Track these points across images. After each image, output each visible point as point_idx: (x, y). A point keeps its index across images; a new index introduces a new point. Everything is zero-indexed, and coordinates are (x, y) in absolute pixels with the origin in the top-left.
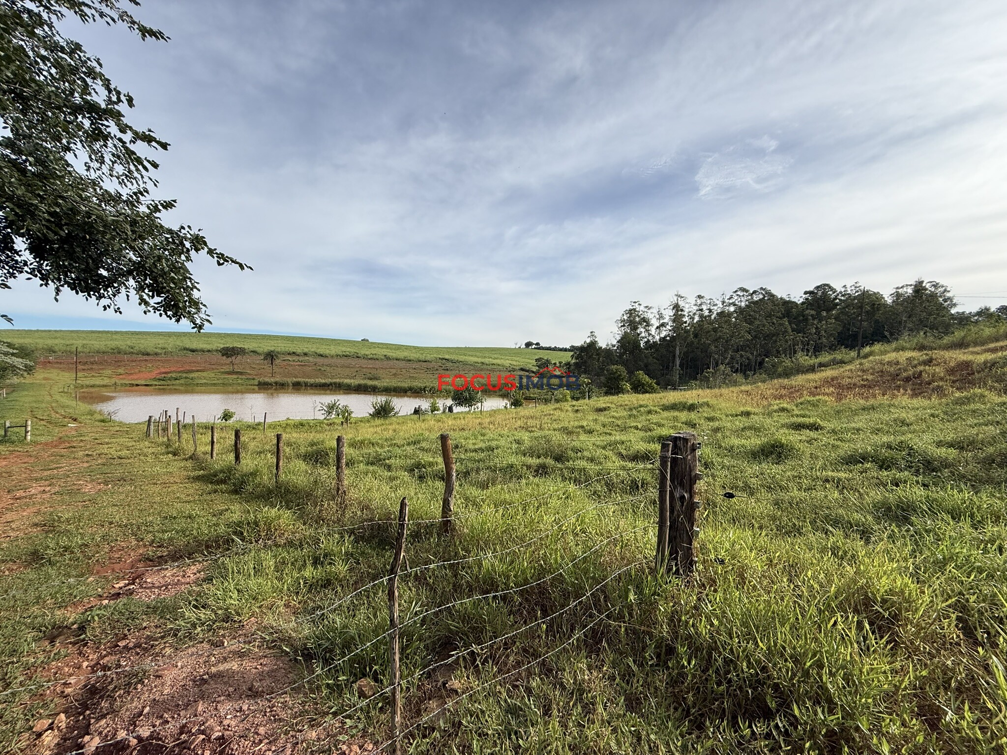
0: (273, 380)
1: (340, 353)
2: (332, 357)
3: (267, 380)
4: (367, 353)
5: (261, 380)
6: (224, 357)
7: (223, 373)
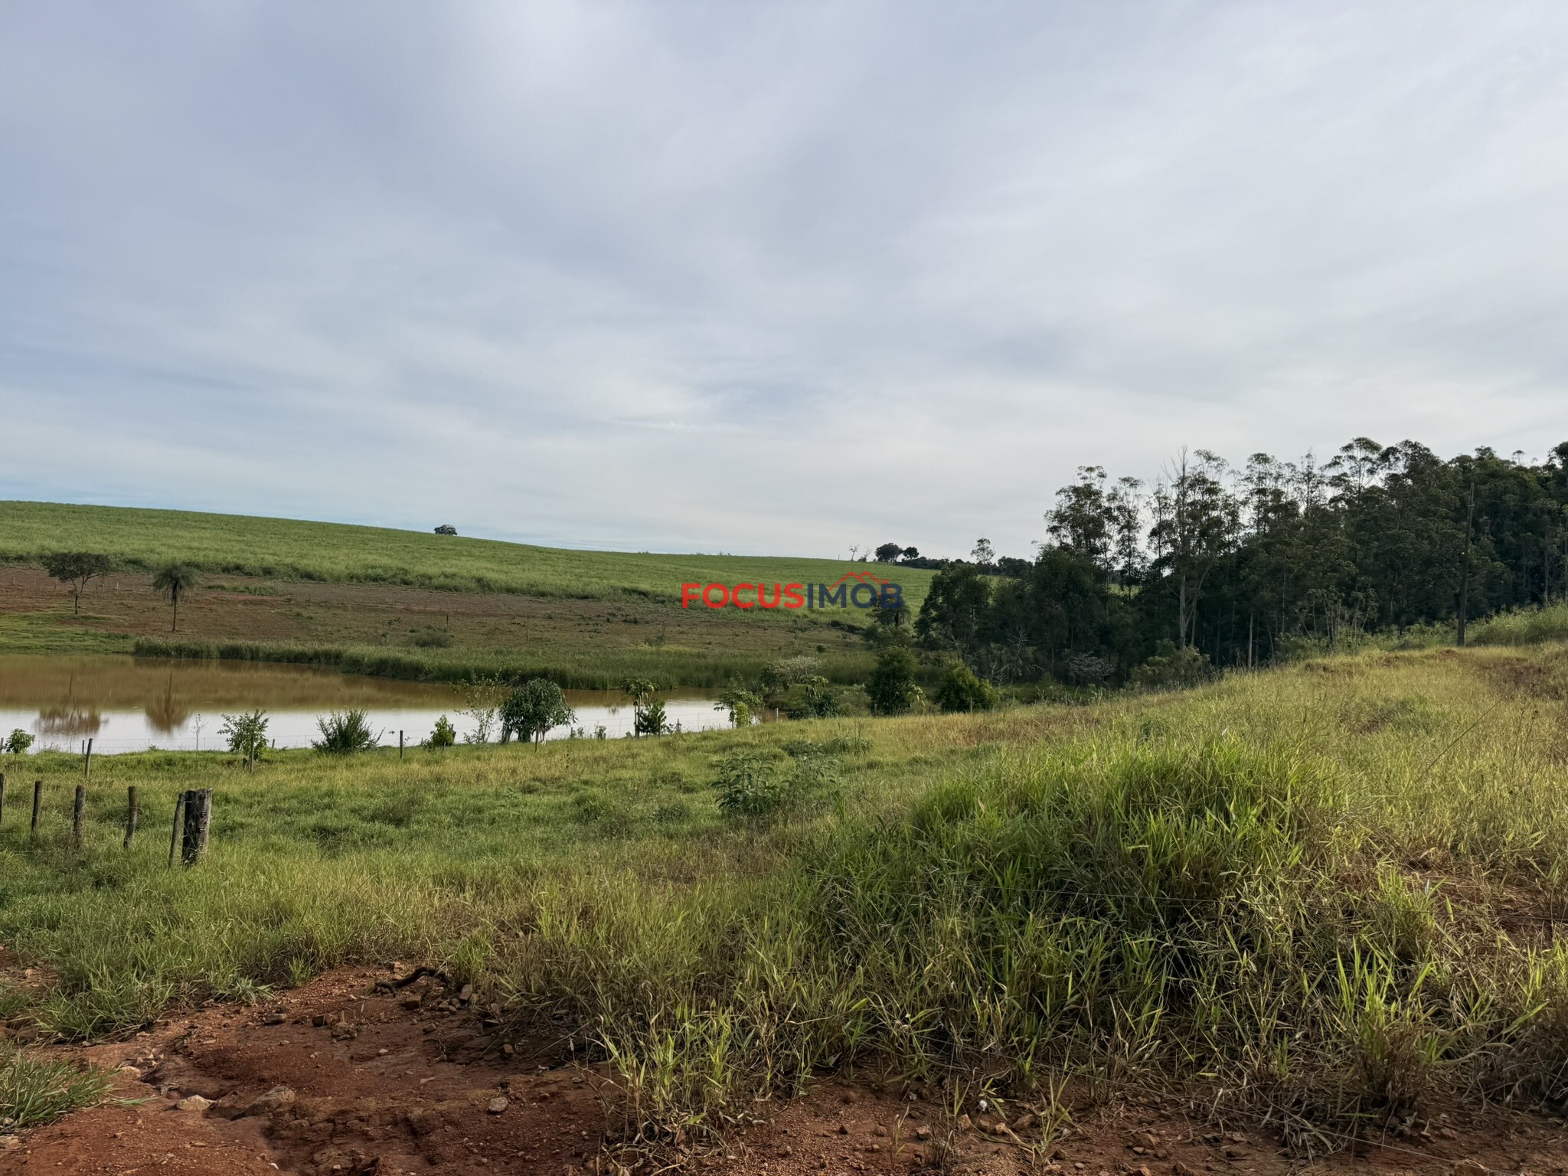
0: (173, 641)
1: (360, 572)
2: (338, 580)
3: (158, 640)
4: (433, 571)
5: (142, 640)
6: (56, 580)
7: (47, 620)
